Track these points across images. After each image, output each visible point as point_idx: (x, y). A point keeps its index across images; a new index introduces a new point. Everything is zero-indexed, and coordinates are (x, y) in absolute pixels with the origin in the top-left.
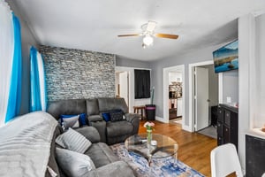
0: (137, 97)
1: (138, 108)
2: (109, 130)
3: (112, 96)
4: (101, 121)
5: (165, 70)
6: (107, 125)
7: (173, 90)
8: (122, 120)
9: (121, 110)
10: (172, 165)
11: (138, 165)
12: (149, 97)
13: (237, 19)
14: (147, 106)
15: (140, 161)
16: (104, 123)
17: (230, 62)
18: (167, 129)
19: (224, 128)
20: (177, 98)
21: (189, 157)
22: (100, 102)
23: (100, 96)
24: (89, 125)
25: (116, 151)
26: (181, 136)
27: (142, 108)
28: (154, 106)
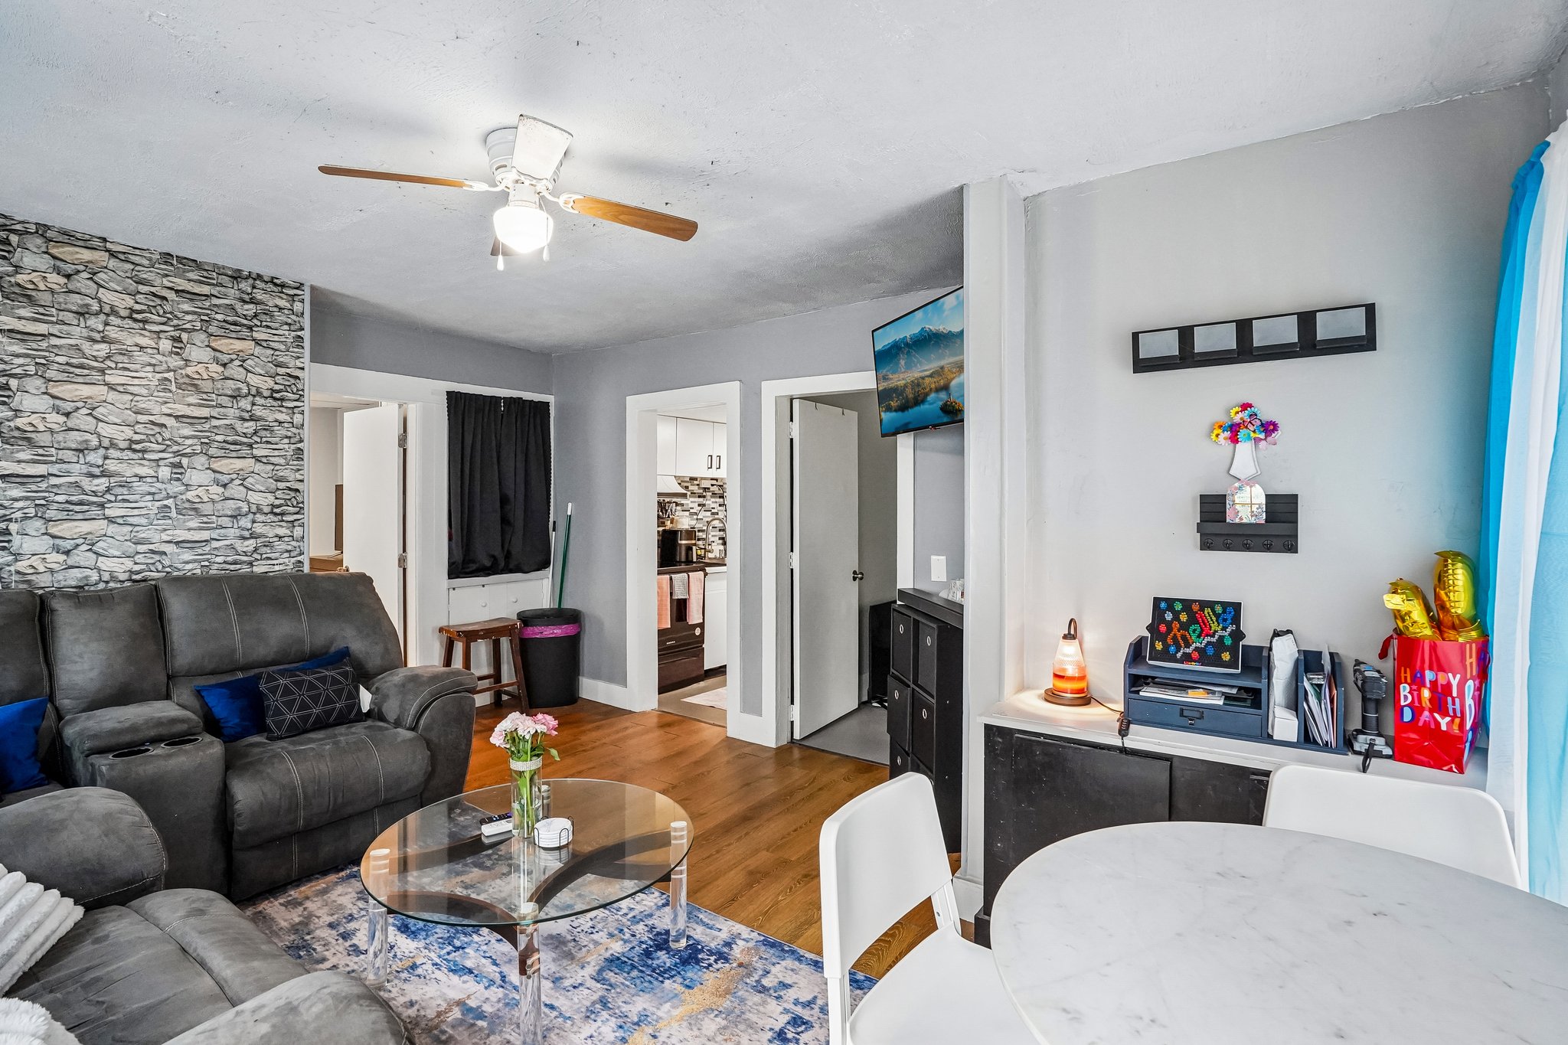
0: (463, 566)
1: (470, 636)
2: (246, 793)
3: (280, 564)
4: (178, 739)
5: (635, 404)
6: (232, 764)
7: (684, 522)
8: (352, 715)
9: (344, 655)
10: (662, 941)
11: (457, 988)
12: (544, 564)
13: (960, 191)
14: (527, 619)
15: (471, 958)
16: (212, 749)
17: (946, 388)
18: (645, 746)
19: (917, 704)
20: (702, 565)
21: (756, 877)
22: (177, 606)
23: (185, 562)
24: (68, 781)
25: (302, 927)
26: (722, 772)
27: (492, 633)
28: (573, 617)
